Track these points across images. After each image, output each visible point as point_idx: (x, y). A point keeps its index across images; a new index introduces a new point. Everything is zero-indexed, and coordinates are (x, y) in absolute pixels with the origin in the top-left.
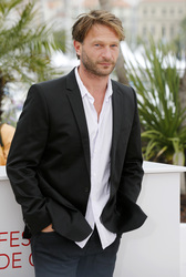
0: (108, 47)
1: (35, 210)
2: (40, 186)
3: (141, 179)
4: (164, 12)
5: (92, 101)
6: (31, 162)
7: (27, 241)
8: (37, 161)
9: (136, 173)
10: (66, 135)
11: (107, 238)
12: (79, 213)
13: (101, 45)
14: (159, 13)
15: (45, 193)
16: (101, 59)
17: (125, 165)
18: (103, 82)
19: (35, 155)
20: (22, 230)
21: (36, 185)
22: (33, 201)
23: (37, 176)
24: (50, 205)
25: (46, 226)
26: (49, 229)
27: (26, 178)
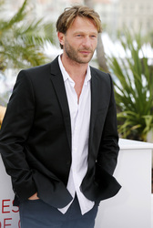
0: (88, 37)
1: (23, 180)
2: (27, 159)
3: (117, 155)
4: (141, 8)
5: (73, 85)
6: (19, 138)
7: (16, 208)
8: (25, 137)
9: (113, 149)
10: (50, 114)
11: (86, 205)
12: (61, 183)
13: (82, 35)
14: (137, 9)
15: (32, 166)
16: (81, 47)
17: (102, 142)
18: (82, 68)
19: (22, 132)
20: (13, 199)
21: (24, 159)
22: (20, 173)
23: (24, 151)
24: (36, 176)
25: (32, 195)
26: (35, 197)
27: (15, 152)
